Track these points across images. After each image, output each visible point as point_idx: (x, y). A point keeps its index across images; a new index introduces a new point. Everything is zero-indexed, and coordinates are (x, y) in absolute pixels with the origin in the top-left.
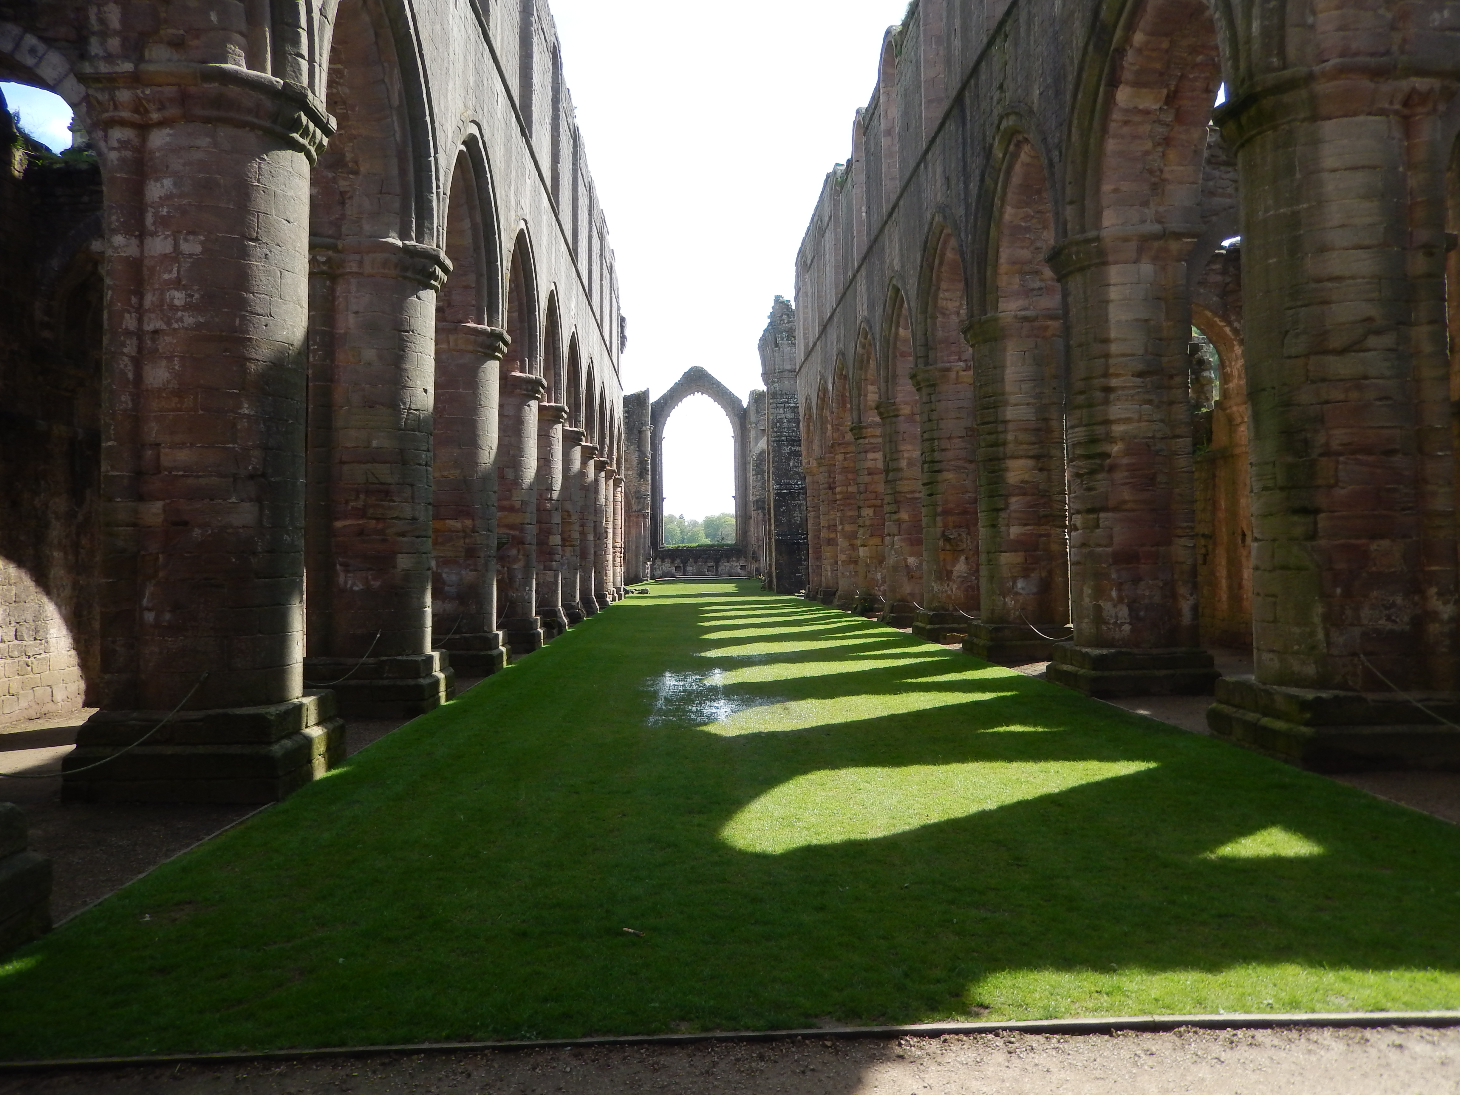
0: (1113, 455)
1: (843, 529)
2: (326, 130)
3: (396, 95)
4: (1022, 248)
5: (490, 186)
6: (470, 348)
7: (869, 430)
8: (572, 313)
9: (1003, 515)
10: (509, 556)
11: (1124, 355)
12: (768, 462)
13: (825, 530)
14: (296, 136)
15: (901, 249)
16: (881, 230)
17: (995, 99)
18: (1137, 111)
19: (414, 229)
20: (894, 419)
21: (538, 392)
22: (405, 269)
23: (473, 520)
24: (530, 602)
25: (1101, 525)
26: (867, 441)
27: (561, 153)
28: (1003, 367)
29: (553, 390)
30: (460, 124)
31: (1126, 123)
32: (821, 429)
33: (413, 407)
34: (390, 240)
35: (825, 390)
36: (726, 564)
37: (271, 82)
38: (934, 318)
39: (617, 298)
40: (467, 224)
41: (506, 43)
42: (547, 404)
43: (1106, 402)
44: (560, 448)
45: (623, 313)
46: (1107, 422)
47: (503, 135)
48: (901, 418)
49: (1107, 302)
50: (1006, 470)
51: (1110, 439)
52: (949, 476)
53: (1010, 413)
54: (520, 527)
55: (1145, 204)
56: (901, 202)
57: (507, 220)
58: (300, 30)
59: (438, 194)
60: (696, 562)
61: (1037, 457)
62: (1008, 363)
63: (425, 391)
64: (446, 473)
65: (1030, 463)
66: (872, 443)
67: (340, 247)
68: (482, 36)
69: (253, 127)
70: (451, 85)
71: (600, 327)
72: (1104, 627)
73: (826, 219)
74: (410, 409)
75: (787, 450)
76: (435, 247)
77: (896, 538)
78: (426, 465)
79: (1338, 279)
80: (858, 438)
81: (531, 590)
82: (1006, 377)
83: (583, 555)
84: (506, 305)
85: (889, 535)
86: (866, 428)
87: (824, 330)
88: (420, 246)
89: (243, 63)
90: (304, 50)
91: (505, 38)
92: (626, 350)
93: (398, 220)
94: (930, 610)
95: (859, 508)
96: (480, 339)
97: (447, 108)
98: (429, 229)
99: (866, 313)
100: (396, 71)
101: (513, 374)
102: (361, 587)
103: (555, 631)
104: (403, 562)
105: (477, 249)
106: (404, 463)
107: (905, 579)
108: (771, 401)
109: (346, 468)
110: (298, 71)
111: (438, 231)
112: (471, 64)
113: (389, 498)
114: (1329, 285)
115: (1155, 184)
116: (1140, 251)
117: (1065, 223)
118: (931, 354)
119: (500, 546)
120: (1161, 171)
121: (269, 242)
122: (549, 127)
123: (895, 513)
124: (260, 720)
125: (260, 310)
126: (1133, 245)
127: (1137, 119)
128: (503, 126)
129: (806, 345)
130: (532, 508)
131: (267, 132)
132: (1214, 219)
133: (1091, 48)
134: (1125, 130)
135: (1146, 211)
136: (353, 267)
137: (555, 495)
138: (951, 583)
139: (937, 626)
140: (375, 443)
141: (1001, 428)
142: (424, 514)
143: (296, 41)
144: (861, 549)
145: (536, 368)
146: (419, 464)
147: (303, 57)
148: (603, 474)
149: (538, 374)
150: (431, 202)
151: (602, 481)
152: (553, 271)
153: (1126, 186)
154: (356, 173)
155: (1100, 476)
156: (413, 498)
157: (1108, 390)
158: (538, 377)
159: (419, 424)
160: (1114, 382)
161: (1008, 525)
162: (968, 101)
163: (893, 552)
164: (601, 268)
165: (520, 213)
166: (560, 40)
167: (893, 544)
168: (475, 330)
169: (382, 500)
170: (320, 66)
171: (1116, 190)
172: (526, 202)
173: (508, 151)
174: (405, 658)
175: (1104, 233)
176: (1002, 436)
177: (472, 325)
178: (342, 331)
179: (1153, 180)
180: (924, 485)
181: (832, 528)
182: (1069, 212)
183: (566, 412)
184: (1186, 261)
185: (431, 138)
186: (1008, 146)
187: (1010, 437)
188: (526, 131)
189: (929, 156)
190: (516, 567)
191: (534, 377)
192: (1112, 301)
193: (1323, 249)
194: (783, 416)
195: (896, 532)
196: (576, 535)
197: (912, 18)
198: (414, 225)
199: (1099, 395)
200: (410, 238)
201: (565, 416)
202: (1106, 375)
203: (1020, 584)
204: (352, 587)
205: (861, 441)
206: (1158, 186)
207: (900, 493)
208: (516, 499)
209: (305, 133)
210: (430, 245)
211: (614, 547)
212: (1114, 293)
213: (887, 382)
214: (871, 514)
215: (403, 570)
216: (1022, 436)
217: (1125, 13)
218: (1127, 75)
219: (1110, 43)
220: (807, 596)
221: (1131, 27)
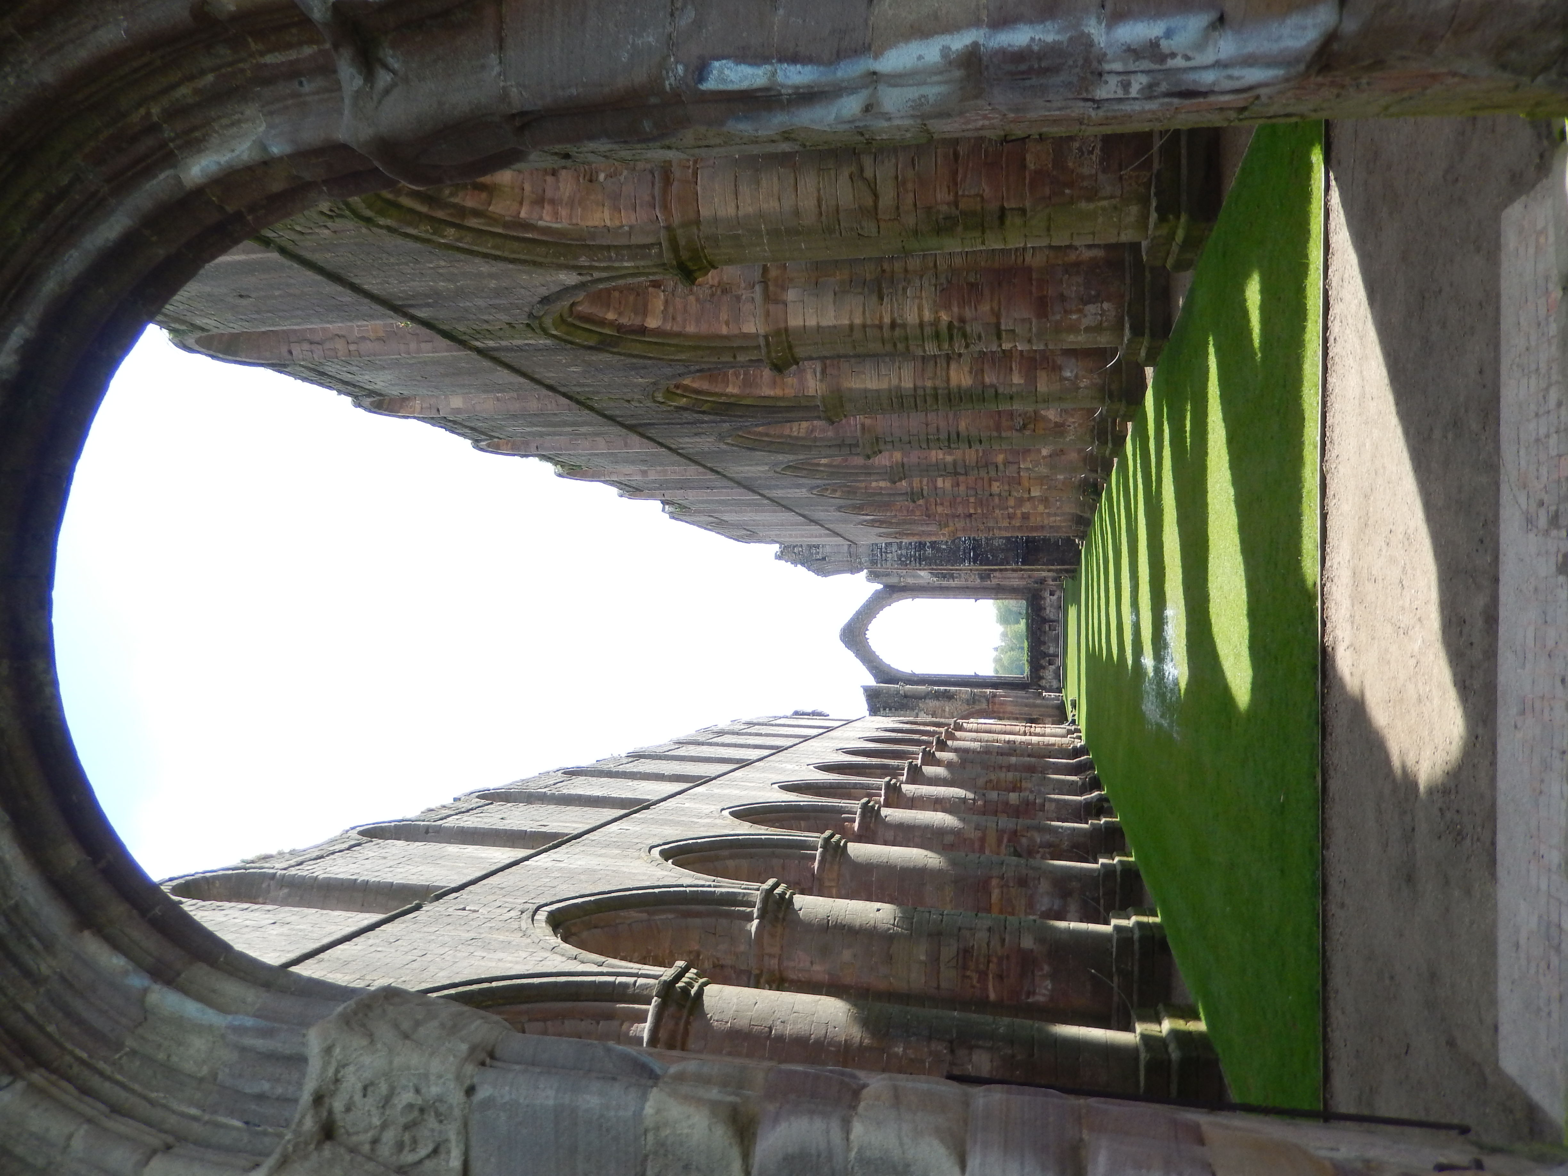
0: (950, 319)
1: (1012, 508)
2: (685, 970)
3: (640, 915)
4: (762, 376)
5: (699, 841)
6: (836, 867)
7: (915, 485)
8: (797, 768)
9: (1000, 390)
10: (1028, 846)
11: (864, 312)
12: (941, 570)
13: (1013, 522)
14: (693, 992)
15: (751, 465)
16: (731, 479)
17: (638, 405)
18: (665, 311)
19: (744, 909)
20: (906, 467)
21: (873, 807)
22: (776, 918)
23: (991, 877)
24: (1074, 829)
25: (1012, 328)
26: (925, 488)
27: (655, 771)
28: (866, 390)
29: (869, 791)
30: (653, 863)
31: (674, 318)
32: (911, 524)
33: (892, 922)
34: (753, 929)
35: (873, 520)
36: (1048, 611)
37: (656, 1006)
38: (815, 439)
39: (776, 718)
40: (731, 863)
41: (576, 819)
42: (883, 798)
43: (904, 326)
44: (925, 787)
45: (789, 713)
46: (921, 325)
47: (652, 826)
48: (905, 460)
49: (819, 327)
50: (959, 387)
51: (936, 322)
52: (962, 426)
53: (908, 384)
54: (1001, 833)
55: (738, 298)
56: (709, 465)
57: (725, 827)
58: (617, 982)
59: (715, 887)
60: (1044, 643)
62: (862, 386)
63: (878, 910)
64: (948, 899)
65: (953, 366)
66: (928, 485)
67: (757, 972)
68: (578, 840)
69: (688, 1023)
70: (624, 869)
71: (807, 738)
72: (1105, 324)
73: (711, 519)
74: (894, 925)
75: (929, 551)
76: (759, 892)
77: (1022, 466)
78: (942, 915)
79: (819, 201)
80: (922, 495)
81: (1062, 827)
82: (875, 388)
83: (1031, 769)
84: (799, 833)
85: (1019, 473)
86: (912, 488)
87: (816, 522)
88: (758, 905)
89: (642, 1025)
90: (631, 980)
91: (573, 819)
92: (826, 712)
93: (737, 922)
94: (1093, 442)
95: (991, 495)
96: (829, 858)
97: (644, 874)
98: (744, 897)
99: (804, 490)
100: (622, 913)
101: (856, 829)
102: (1048, 982)
103: (1106, 805)
104: (1027, 942)
105: (751, 856)
106: (940, 934)
107: (1063, 457)
108: (879, 566)
109: (943, 985)
110: (646, 986)
111: (745, 889)
112: (603, 851)
113: (970, 950)
114: (824, 207)
115: (723, 291)
116: (776, 301)
117: (751, 361)
118: (848, 442)
119: (1017, 854)
120: (712, 286)
121: (772, 1018)
122: (636, 782)
123: (997, 466)
124: (1149, 1065)
125: (824, 1032)
126: (772, 308)
127: (671, 310)
128: (645, 825)
129: (827, 536)
130: (982, 819)
131: (691, 1013)
133: (615, 350)
134: (679, 319)
135: (744, 297)
136: (774, 963)
137: (970, 795)
138: (1067, 423)
139: (1109, 437)
140: (923, 958)
141: (920, 392)
142: (985, 921)
143: (625, 986)
144: (1033, 494)
145: (851, 807)
146: (942, 921)
147: (636, 982)
148: (949, 743)
149: (856, 806)
150: (722, 893)
151: (957, 744)
152: (761, 785)
153: (724, 316)
155: (968, 329)
156: (971, 929)
157: (893, 325)
158: (859, 806)
159: (907, 918)
160: (887, 320)
161: (1011, 385)
162: (634, 422)
163: (1037, 469)
164: (750, 734)
165: (716, 814)
166: (557, 767)
167: (1028, 469)
168: (821, 862)
169: (972, 956)
171: (727, 324)
172: (706, 808)
173: (665, 823)
174: (1114, 949)
175: (762, 332)
176: (928, 391)
177: (816, 865)
178: (827, 977)
179: (719, 292)
180: (970, 447)
181: (1011, 517)
182: (742, 358)
183: (891, 780)
185: (672, 889)
186: (677, 395)
187: (929, 384)
188: (645, 805)
189: (673, 446)
190: (1038, 840)
191: (859, 810)
192: (818, 323)
193: (797, 213)
194: (895, 554)
195: (1016, 466)
196: (1010, 776)
197: (553, 459)
198: (741, 909)
199: (898, 332)
200: (752, 913)
201: (893, 781)
202: (880, 327)
203: (1067, 374)
204: (1048, 990)
205: (925, 493)
206: (725, 289)
207: (977, 462)
208: (975, 835)
209: (690, 985)
210: (756, 897)
211: (1025, 734)
212: (812, 322)
214: (998, 484)
215: (1035, 943)
216: (929, 373)
217: (593, 328)
218: (637, 321)
219: (612, 336)
220: (1082, 538)
221: (603, 323)
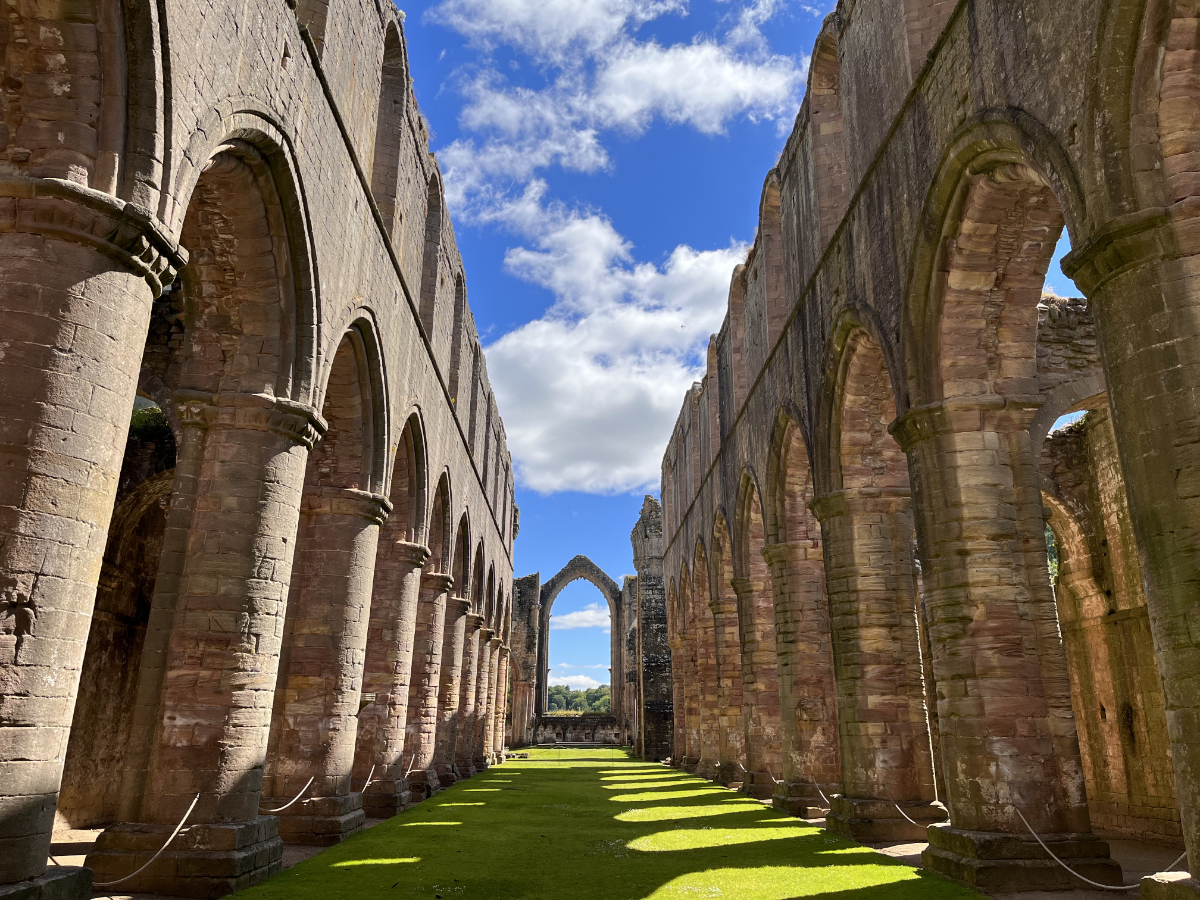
0: (975, 618)
1: (704, 698)
3: (284, 267)
4: (862, 431)
5: (381, 367)
7: (726, 606)
8: (464, 496)
11: (975, 518)
12: (638, 637)
13: (688, 700)
14: (136, 258)
15: (751, 443)
16: (733, 430)
17: (832, 302)
18: (967, 292)
19: (290, 387)
20: (749, 594)
21: (423, 561)
22: (279, 423)
23: (336, 677)
25: (969, 693)
26: (724, 616)
27: (461, 362)
28: (851, 539)
29: (441, 562)
30: (351, 306)
31: (959, 303)
32: (684, 606)
33: (269, 555)
34: (263, 395)
35: (687, 571)
36: (601, 731)
37: (113, 202)
38: (782, 500)
39: (511, 492)
41: (409, 259)
42: (433, 572)
43: (963, 565)
44: (444, 617)
45: (516, 505)
46: (965, 585)
47: (399, 330)
48: (755, 594)
49: (955, 468)
50: (860, 638)
51: (972, 603)
52: (802, 646)
53: (861, 583)
54: (393, 688)
55: (984, 376)
56: (751, 404)
57: (398, 401)
58: (155, 161)
59: (318, 358)
60: (574, 729)
61: (890, 626)
62: (856, 536)
63: (285, 540)
65: (883, 631)
66: (729, 618)
67: (215, 400)
68: (383, 243)
69: (86, 242)
71: (493, 515)
72: (984, 809)
73: (687, 426)
74: (265, 557)
75: (655, 627)
76: (310, 405)
77: (754, 708)
78: (276, 615)
80: (717, 614)
82: (855, 549)
84: (390, 474)
85: (747, 705)
86: (723, 604)
87: (685, 520)
88: (294, 403)
89: (86, 183)
90: (157, 181)
91: (408, 255)
92: (518, 537)
93: (275, 379)
94: (787, 781)
95: (719, 678)
96: (362, 503)
97: (337, 288)
98: (305, 389)
99: (721, 501)
100: (285, 246)
101: (399, 542)
102: (185, 743)
104: (236, 717)
105: (366, 424)
106: (253, 610)
107: (764, 749)
108: (641, 584)
109: (189, 615)
110: (147, 197)
111: (315, 392)
112: (368, 261)
113: (230, 647)
115: (990, 359)
116: (983, 419)
117: (907, 395)
118: (781, 533)
119: (364, 705)
120: (996, 347)
121: (85, 355)
122: (449, 337)
123: (752, 683)
125: (58, 423)
126: (976, 414)
127: (971, 298)
128: (400, 323)
129: (671, 534)
130: (407, 669)
132: (1051, 392)
134: (959, 310)
135: (985, 383)
136: (225, 419)
137: (435, 659)
138: (809, 754)
139: (797, 799)
141: (853, 597)
142: (267, 666)
143: (148, 171)
144: (720, 718)
145: (421, 538)
146: (269, 614)
147: (155, 187)
148: (489, 643)
149: (423, 543)
150: (309, 364)
151: (488, 650)
152: (446, 456)
153: (962, 360)
154: (239, 333)
155: (962, 642)
156: (256, 648)
157: (963, 553)
158: (423, 546)
159: (273, 573)
160: (970, 545)
161: (866, 694)
162: (807, 309)
163: (750, 722)
164: (497, 464)
165: (413, 399)
167: (750, 713)
168: (358, 494)
169: (223, 648)
170: (174, 199)
171: (953, 365)
172: (420, 392)
175: (946, 404)
176: (854, 605)
177: (356, 490)
178: (207, 479)
179: (989, 355)
180: (778, 655)
181: (694, 698)
182: (911, 386)
183: (452, 583)
184: (1029, 429)
185: (315, 308)
186: (845, 340)
187: (862, 606)
188: (425, 334)
189: (773, 362)
191: (418, 545)
192: (960, 467)
194: (651, 597)
195: (754, 702)
197: (754, 258)
198: (290, 384)
199: (956, 559)
200: (285, 396)
201: (450, 586)
202: (960, 538)
203: (880, 757)
204: (175, 741)
205: (719, 616)
206: (995, 361)
207: (755, 663)
210: (304, 403)
212: (961, 459)
213: (741, 560)
214: (730, 684)
216: (874, 607)
217: (953, 204)
218: (958, 259)
219: (940, 232)
220: (672, 763)
221: (959, 217)
